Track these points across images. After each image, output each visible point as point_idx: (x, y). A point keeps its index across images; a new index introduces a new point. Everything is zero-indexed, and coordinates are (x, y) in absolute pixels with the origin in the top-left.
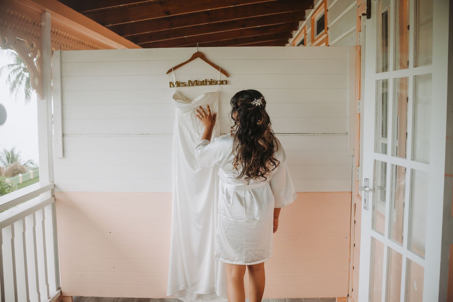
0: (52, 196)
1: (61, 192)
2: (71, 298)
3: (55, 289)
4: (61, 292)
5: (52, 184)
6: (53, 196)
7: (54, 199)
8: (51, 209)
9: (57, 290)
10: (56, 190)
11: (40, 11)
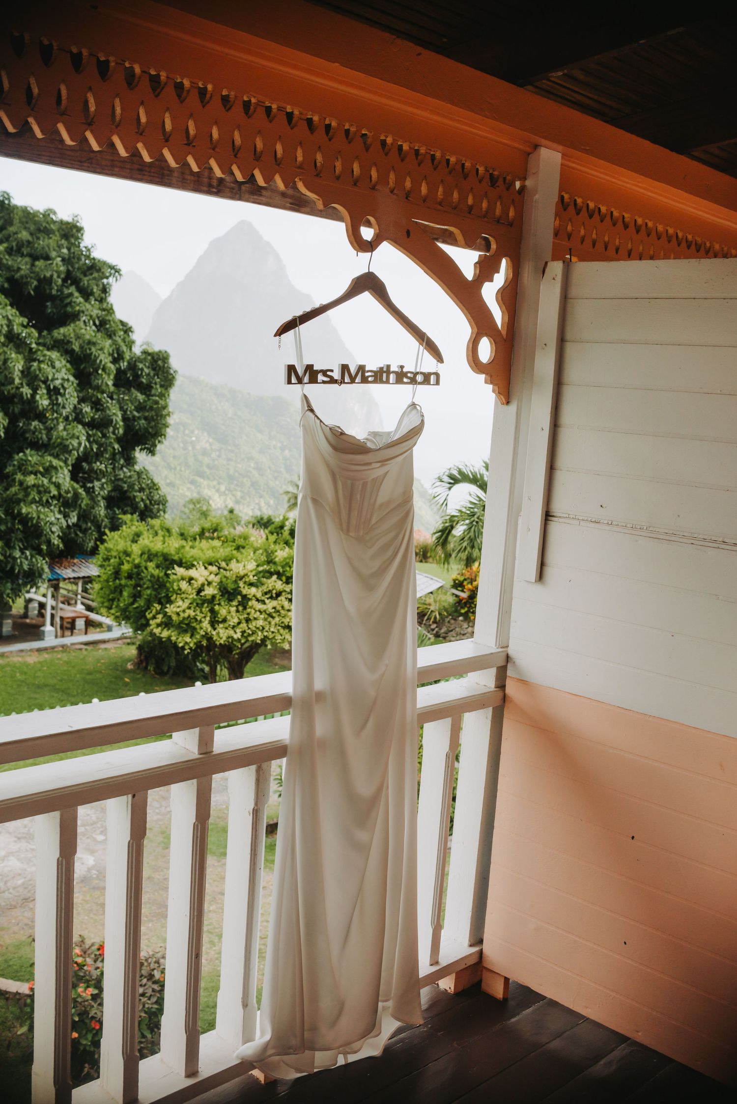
0: (496, 688)
1: (523, 682)
2: (503, 980)
3: (466, 941)
4: (481, 952)
5: (502, 652)
6: (501, 686)
7: (501, 694)
8: (490, 722)
9: (471, 946)
10: (509, 673)
11: (522, 147)
